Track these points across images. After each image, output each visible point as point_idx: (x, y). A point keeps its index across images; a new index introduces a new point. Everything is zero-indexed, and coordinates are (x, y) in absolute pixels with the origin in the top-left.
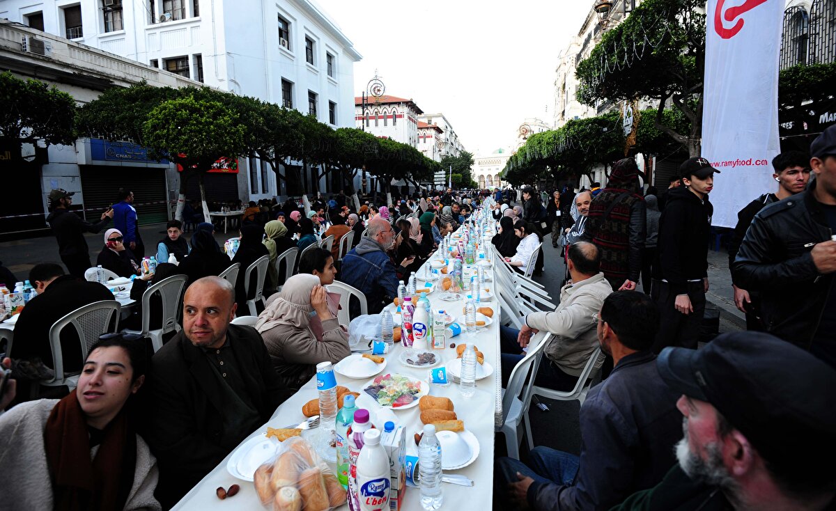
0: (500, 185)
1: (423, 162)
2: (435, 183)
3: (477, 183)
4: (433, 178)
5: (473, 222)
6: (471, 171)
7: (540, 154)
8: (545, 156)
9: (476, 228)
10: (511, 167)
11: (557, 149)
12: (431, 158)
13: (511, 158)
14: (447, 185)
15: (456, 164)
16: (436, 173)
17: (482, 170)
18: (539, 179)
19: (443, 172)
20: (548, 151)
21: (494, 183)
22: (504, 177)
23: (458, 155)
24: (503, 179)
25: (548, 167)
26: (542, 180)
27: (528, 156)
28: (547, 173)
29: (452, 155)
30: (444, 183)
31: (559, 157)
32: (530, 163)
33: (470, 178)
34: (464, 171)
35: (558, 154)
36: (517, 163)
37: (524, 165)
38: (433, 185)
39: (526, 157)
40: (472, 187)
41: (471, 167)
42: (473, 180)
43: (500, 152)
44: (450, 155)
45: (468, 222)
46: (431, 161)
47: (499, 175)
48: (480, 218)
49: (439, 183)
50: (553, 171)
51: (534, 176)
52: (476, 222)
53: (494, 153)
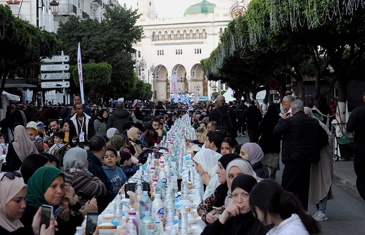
0: (205, 90)
1: (10, 32)
2: (44, 85)
3: (149, 87)
4: (38, 72)
5: (146, 187)
6: (134, 57)
7: (303, 17)
8: (314, 23)
9: (157, 204)
10: (233, 48)
11: (341, 6)
12: (34, 23)
13: (232, 25)
14: (73, 90)
15: (97, 39)
16: (47, 60)
17: (161, 53)
18: (299, 78)
19: (63, 58)
20: (320, 10)
21: (191, 86)
22: (214, 71)
23: (100, 15)
24: (212, 77)
25: (319, 48)
26: (306, 79)
27: (273, 23)
28: (317, 63)
29: (85, 15)
30: (65, 85)
31: (348, 26)
32: (279, 39)
33: (132, 74)
34: (118, 55)
35: (345, 17)
36: (246, 38)
37: (263, 43)
38: (38, 91)
39: (267, 25)
40: (137, 96)
41: (134, 46)
42: (140, 78)
43: (204, 11)
44: (79, 14)
45: (132, 187)
46: (32, 30)
47: (203, 66)
48: (162, 175)
49: (53, 85)
50: (334, 59)
51: (289, 71)
52: (153, 187)
53: (190, 11)
